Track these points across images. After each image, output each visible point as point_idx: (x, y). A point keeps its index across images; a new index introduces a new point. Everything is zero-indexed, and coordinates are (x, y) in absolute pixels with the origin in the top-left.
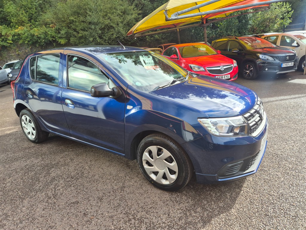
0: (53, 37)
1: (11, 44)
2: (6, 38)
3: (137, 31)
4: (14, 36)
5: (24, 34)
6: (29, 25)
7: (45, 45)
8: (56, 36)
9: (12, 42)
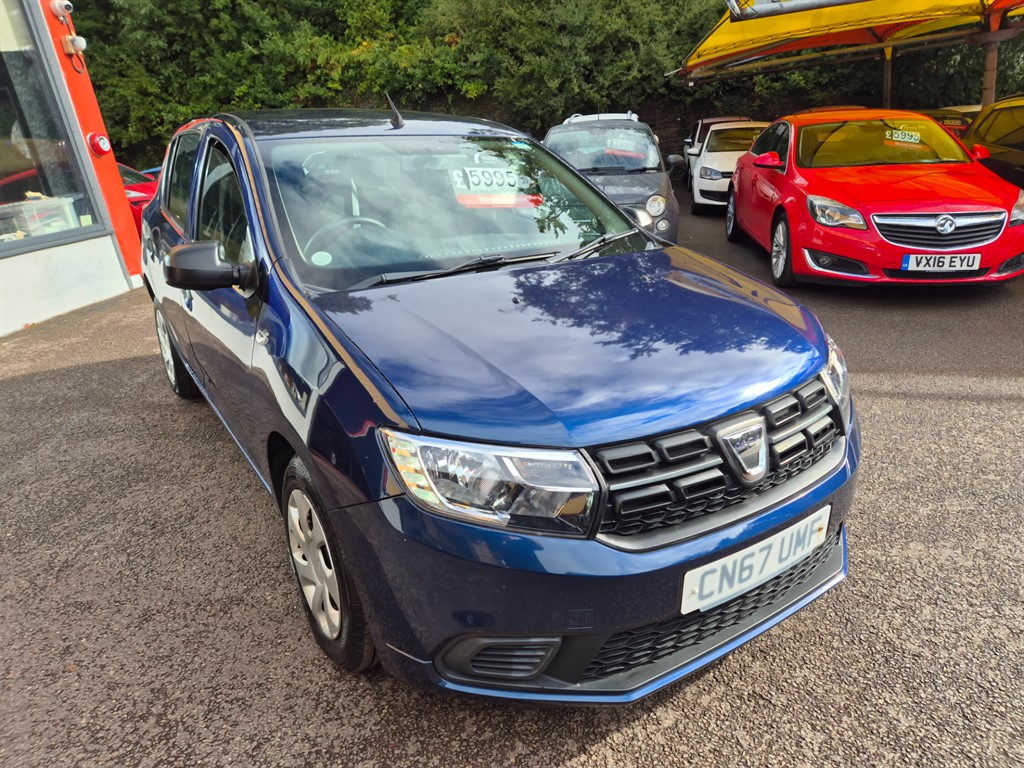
0: (449, 76)
1: (337, 91)
2: (327, 75)
3: (699, 57)
4: (346, 68)
5: (374, 63)
6: (391, 35)
7: (424, 99)
8: (456, 73)
9: (340, 88)
